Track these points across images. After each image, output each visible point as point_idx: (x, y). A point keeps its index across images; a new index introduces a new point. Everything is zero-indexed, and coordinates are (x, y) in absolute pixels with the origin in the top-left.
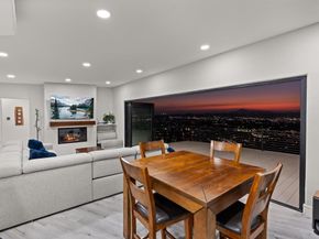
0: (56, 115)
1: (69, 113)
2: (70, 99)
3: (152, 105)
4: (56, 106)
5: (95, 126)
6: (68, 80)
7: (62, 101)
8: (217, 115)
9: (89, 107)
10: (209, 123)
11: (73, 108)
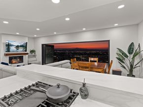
0: (8, 50)
1: (15, 49)
2: (15, 42)
3: (53, 46)
4: (8, 46)
5: (27, 55)
6: (18, 34)
7: (12, 43)
8: (67, 50)
9: (25, 46)
10: (64, 53)
11: (17, 47)
